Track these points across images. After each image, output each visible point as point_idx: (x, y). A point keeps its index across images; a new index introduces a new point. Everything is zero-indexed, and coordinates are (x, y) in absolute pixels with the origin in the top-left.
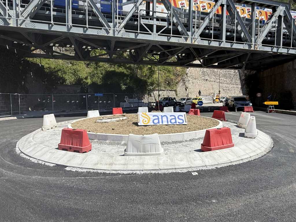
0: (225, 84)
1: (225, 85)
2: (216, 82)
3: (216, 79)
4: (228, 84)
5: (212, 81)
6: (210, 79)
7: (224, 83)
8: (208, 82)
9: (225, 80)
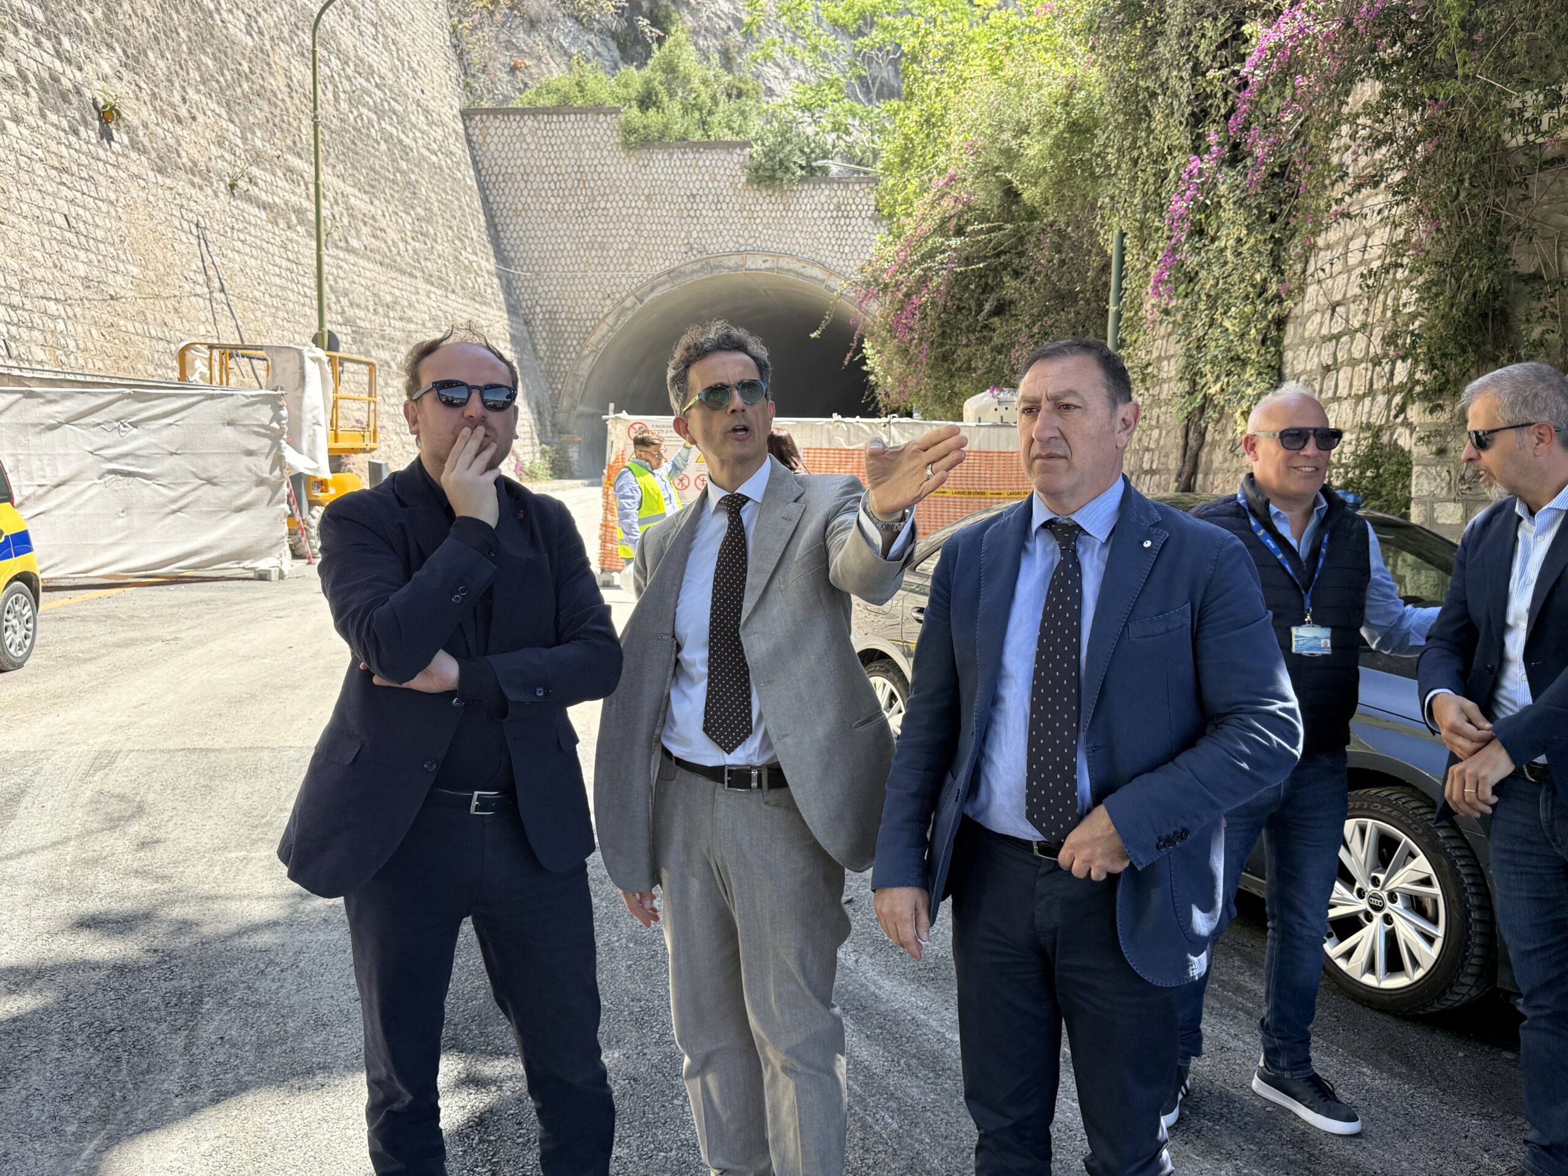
0: (367, 253)
1: (371, 271)
2: (250, 199)
3: (257, 158)
4: (393, 266)
5: (193, 169)
6: (166, 132)
7: (354, 243)
8: (138, 164)
9: (360, 202)
